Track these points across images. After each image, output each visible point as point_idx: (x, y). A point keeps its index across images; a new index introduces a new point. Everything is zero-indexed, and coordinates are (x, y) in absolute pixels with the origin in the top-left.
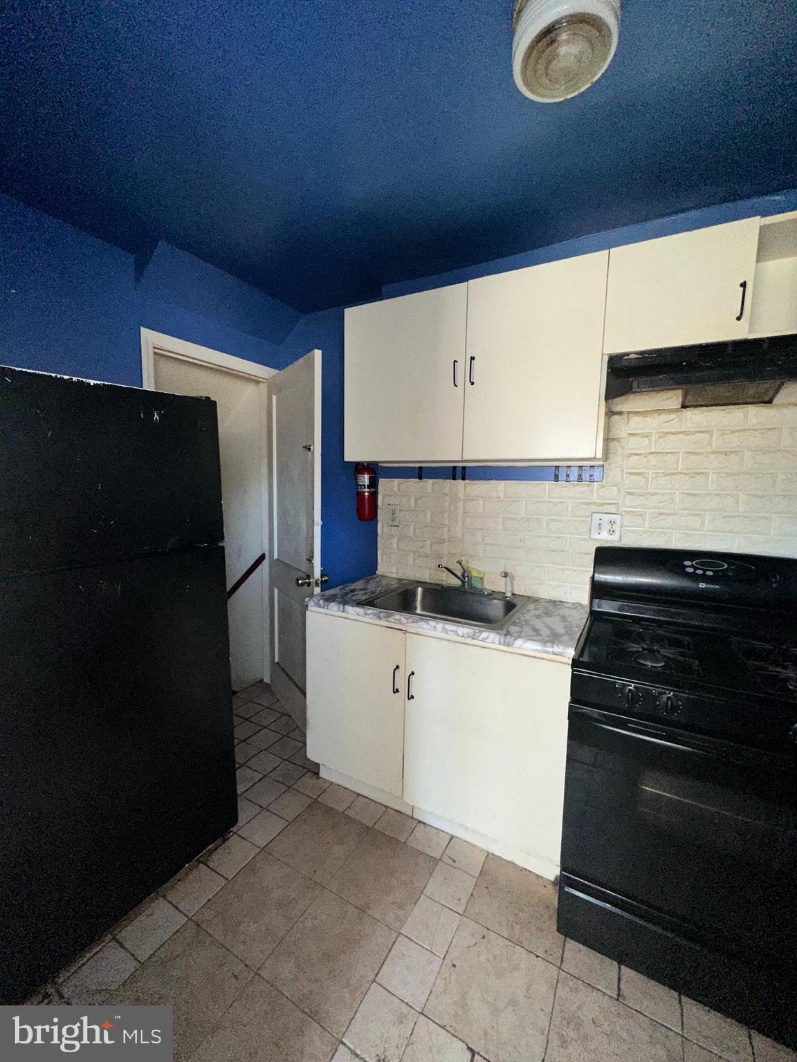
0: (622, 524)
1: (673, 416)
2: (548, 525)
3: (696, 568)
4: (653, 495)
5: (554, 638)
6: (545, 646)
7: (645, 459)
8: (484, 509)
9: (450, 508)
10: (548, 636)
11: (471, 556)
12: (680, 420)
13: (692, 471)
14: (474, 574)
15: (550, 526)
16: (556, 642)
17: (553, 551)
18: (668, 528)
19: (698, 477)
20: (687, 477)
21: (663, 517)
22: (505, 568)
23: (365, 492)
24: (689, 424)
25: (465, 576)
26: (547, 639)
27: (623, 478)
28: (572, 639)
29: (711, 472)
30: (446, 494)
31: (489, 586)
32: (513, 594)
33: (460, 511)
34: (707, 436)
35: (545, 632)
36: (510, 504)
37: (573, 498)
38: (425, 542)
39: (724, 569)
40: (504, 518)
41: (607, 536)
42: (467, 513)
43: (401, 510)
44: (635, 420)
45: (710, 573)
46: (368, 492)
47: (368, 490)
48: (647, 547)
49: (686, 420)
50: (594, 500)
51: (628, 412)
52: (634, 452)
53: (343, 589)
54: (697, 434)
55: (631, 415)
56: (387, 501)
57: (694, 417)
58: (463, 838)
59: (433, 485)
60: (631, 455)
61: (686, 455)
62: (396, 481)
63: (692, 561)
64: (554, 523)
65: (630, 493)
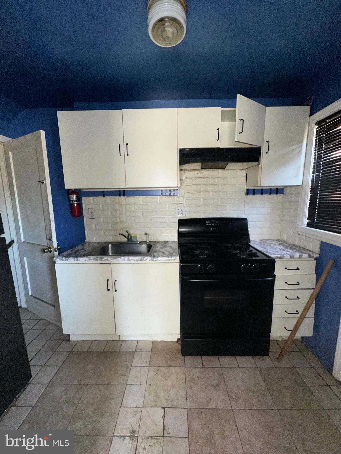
0: (185, 210)
1: (198, 172)
2: (160, 213)
3: (209, 224)
4: (194, 200)
5: (171, 255)
6: (169, 258)
7: (191, 187)
8: (134, 208)
9: (119, 209)
10: (169, 254)
11: (130, 228)
12: (201, 173)
13: (205, 191)
14: (133, 235)
15: (161, 213)
16: (172, 256)
17: (163, 223)
18: (199, 211)
19: (207, 193)
20: (204, 193)
21: (198, 207)
22: (145, 231)
23: (74, 204)
24: (203, 175)
25: (129, 237)
26: (169, 255)
27: (184, 193)
28: (177, 254)
29: (211, 191)
30: (117, 203)
31: (139, 239)
32: (149, 241)
33: (124, 209)
34: (208, 179)
35: (167, 253)
36: (145, 206)
37: (168, 202)
38: (109, 225)
39: (217, 223)
40: (143, 212)
41: (181, 215)
42: (127, 210)
43: (95, 211)
44: (187, 172)
45: (213, 225)
46: (76, 203)
47: (76, 202)
48: (194, 218)
49: (202, 173)
50: (176, 203)
51: (185, 170)
52: (187, 184)
53: (72, 250)
54: (206, 179)
55: (186, 171)
56: (88, 207)
57: (205, 172)
58: (142, 340)
59: (110, 199)
60: (187, 185)
61: (203, 185)
62: (91, 198)
63: (208, 221)
64: (162, 212)
65: (187, 199)
